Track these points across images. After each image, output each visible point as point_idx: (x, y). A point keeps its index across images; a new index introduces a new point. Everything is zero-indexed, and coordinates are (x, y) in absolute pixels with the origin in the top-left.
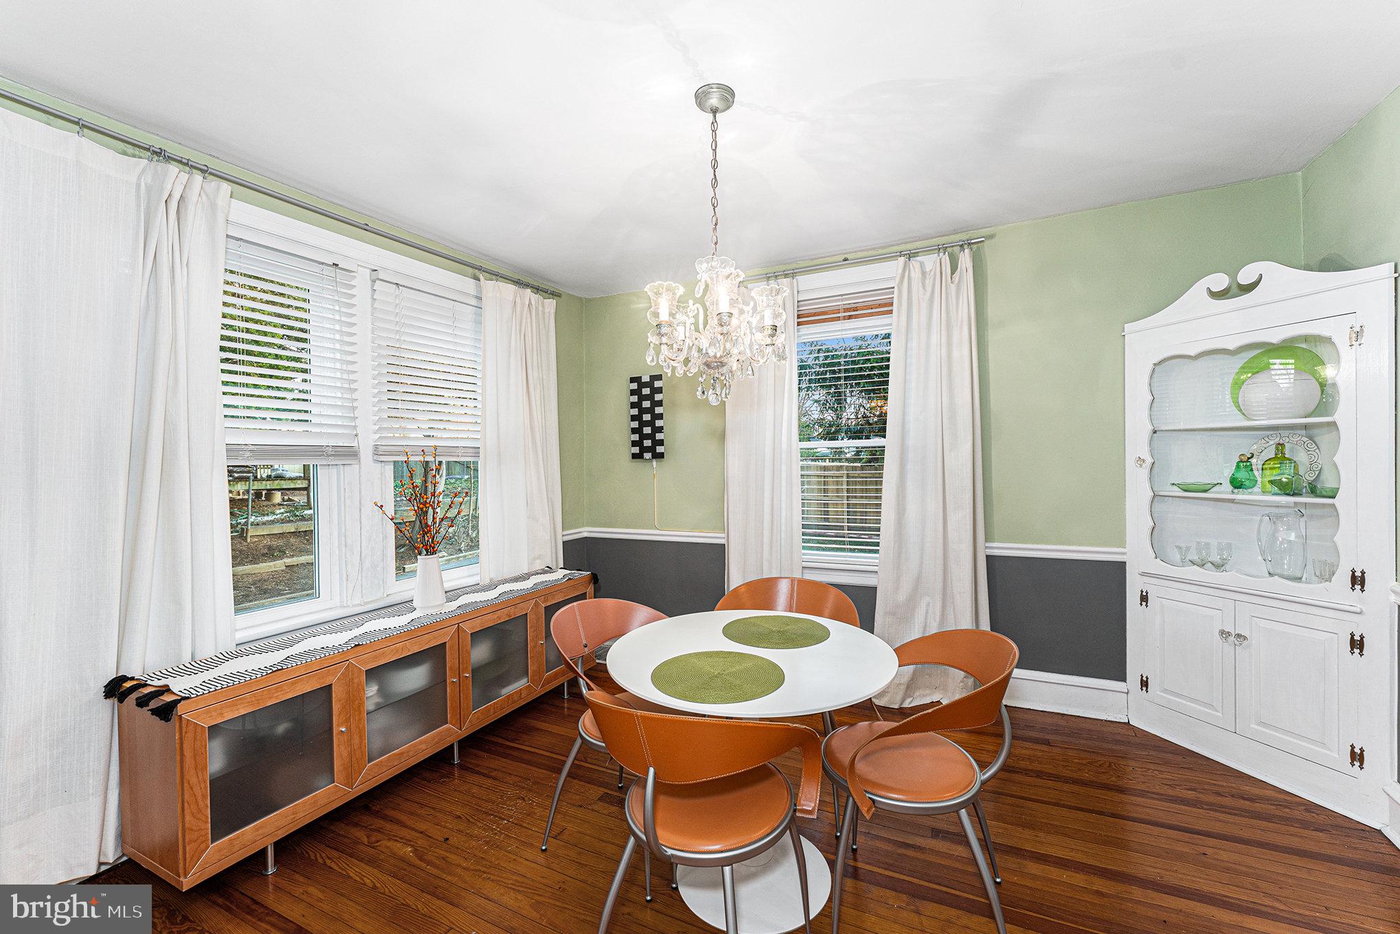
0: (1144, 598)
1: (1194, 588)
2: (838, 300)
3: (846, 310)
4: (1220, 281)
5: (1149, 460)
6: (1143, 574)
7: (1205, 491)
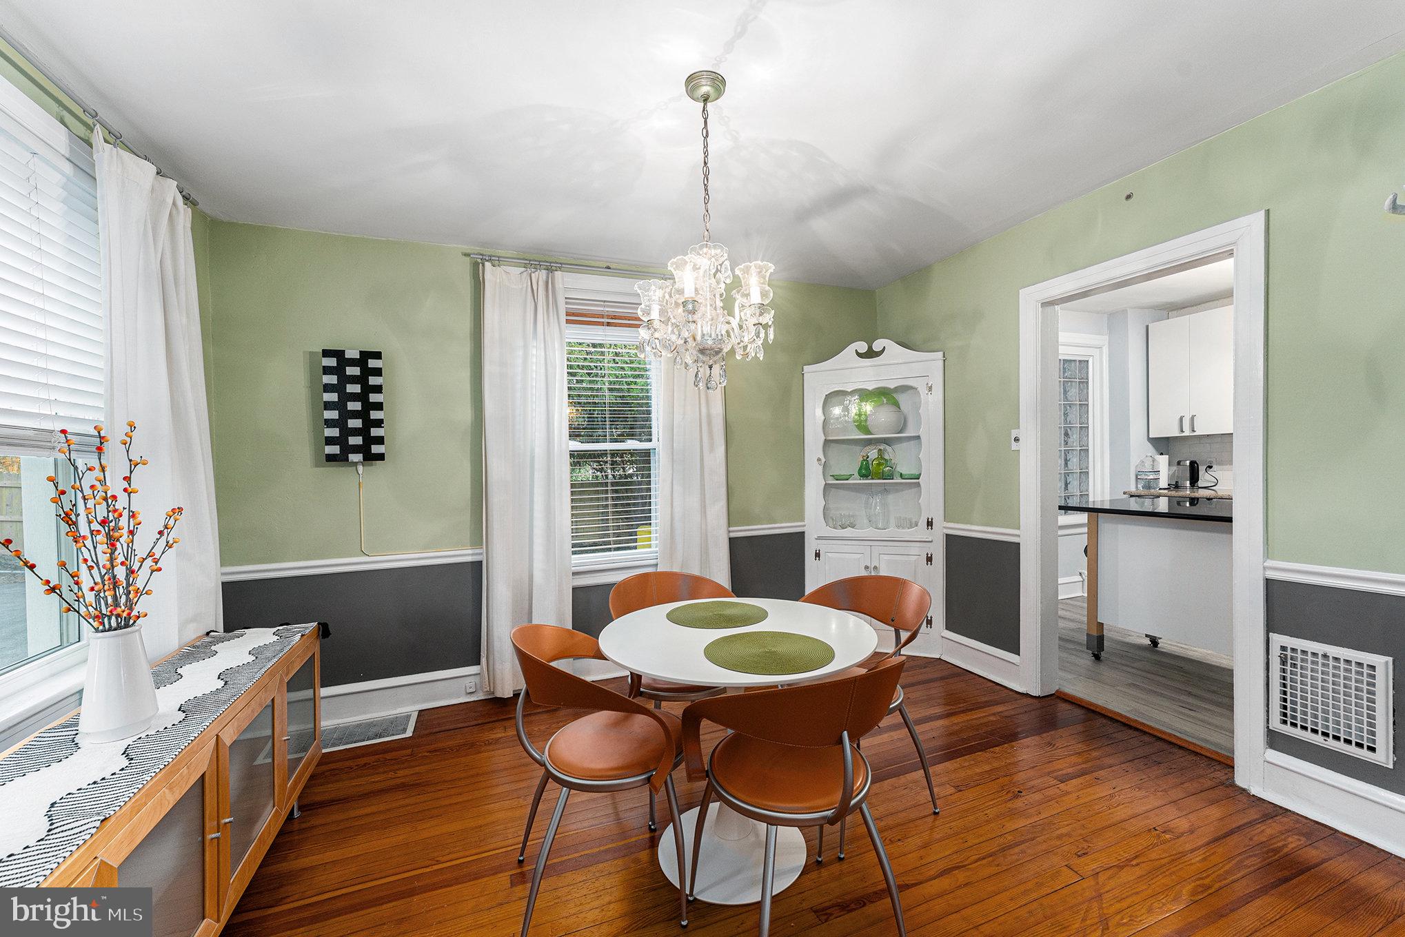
0: (818, 555)
1: (849, 542)
2: (601, 306)
3: (608, 317)
4: (862, 347)
5: (823, 460)
6: (819, 538)
7: (847, 480)
